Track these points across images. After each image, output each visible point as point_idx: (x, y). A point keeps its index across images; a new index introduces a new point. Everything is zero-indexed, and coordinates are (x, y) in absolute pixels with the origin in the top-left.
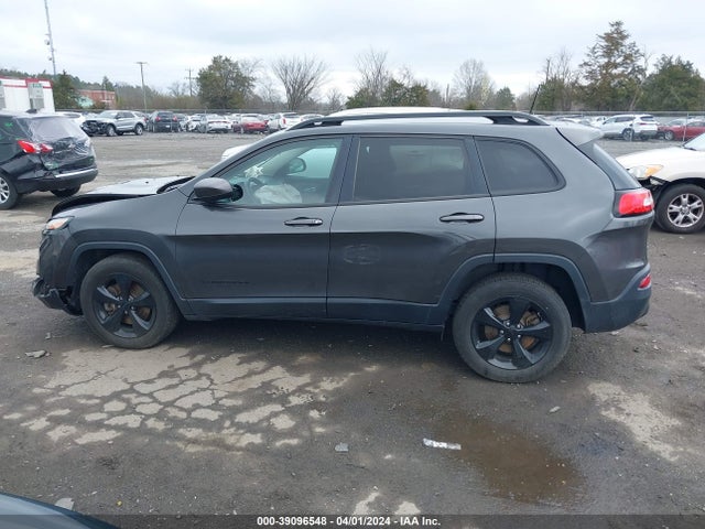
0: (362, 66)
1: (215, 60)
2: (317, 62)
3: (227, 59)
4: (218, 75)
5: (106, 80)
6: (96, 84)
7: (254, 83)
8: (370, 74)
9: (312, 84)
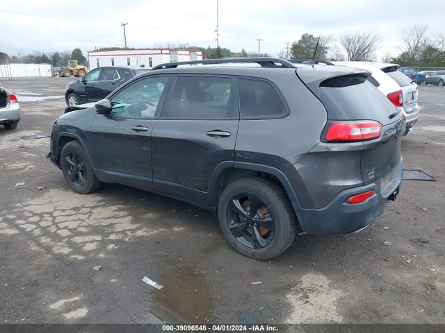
0: (406, 37)
1: (303, 37)
2: (373, 36)
3: (311, 36)
4: (304, 46)
5: (243, 50)
6: (239, 53)
7: (327, 51)
8: (412, 42)
9: (367, 50)
